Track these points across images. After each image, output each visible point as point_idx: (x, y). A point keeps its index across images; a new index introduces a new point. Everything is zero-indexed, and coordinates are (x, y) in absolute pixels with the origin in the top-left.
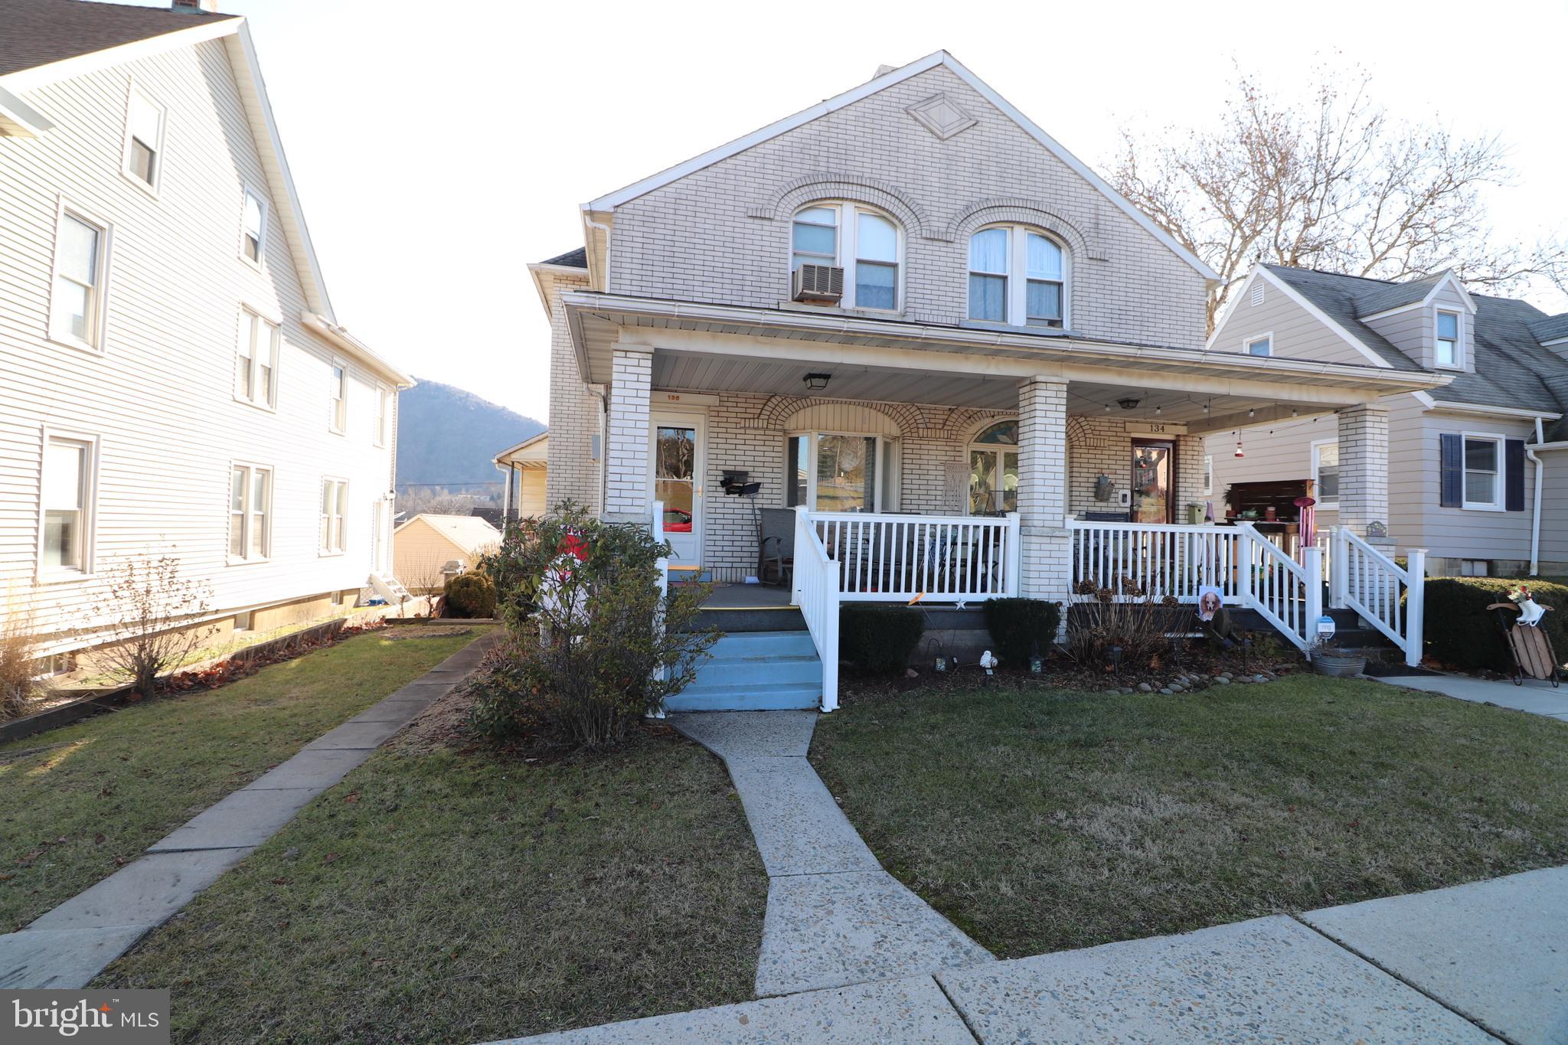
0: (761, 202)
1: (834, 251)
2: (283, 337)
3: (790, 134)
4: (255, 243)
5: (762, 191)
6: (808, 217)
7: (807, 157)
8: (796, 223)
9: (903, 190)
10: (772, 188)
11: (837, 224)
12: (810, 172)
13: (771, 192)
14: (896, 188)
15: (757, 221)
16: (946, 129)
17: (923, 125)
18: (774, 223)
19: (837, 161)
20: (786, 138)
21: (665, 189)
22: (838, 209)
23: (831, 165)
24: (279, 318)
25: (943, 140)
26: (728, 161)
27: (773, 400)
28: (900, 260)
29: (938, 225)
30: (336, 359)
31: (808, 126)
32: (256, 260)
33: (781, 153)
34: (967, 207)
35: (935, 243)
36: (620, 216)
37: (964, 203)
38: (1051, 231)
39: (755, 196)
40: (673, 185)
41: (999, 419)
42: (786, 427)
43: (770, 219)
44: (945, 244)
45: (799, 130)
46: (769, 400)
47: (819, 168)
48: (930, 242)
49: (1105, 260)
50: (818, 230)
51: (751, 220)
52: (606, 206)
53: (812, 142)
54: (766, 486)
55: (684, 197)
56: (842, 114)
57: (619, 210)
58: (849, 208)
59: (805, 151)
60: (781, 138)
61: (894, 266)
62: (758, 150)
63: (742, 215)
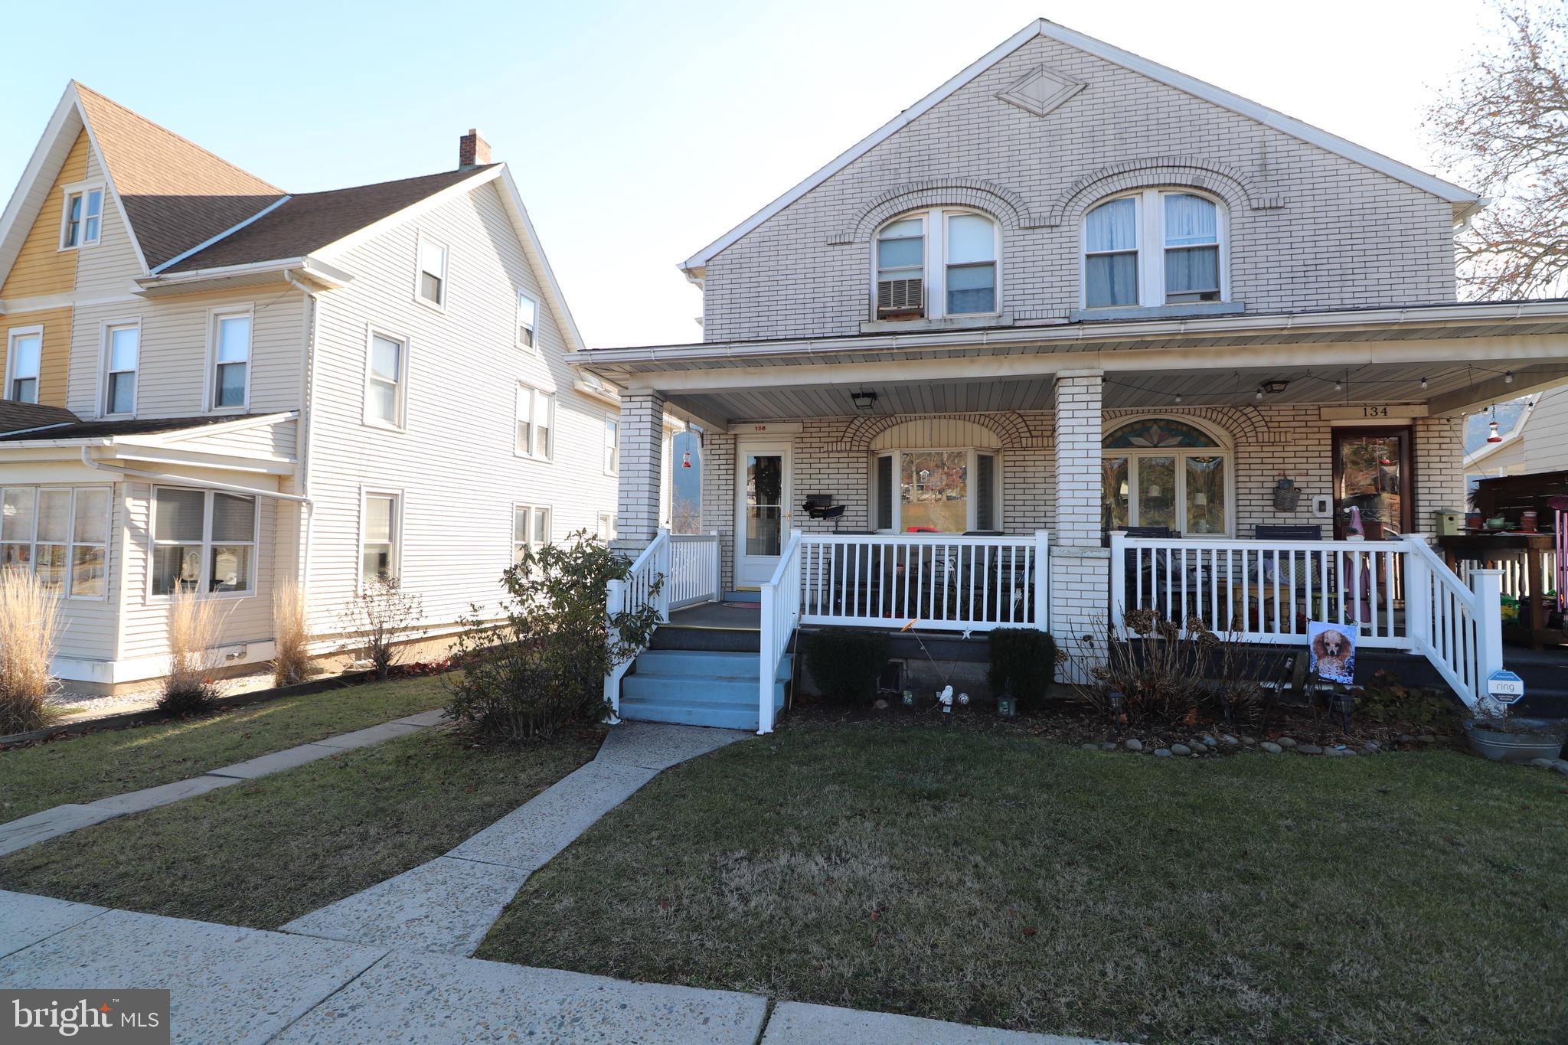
0: (841, 227)
1: (921, 261)
2: (557, 403)
3: (869, 154)
4: (529, 333)
5: (841, 217)
6: (893, 233)
7: (887, 172)
8: (881, 242)
9: (995, 182)
10: (852, 211)
11: (924, 233)
12: (891, 187)
13: (850, 216)
14: (987, 182)
15: (837, 248)
16: (1045, 104)
17: (1019, 107)
18: (854, 246)
19: (920, 169)
20: (864, 159)
21: (751, 235)
22: (925, 218)
23: (912, 175)
24: (553, 388)
25: (1043, 116)
26: (808, 195)
27: (856, 422)
28: (997, 257)
29: (1040, 209)
30: (608, 414)
31: (888, 142)
32: (531, 346)
33: (860, 176)
34: (1076, 183)
35: (1037, 231)
36: (711, 268)
37: (1073, 179)
38: (1196, 187)
39: (835, 223)
40: (757, 230)
42: (872, 447)
43: (849, 243)
44: (1049, 230)
45: (878, 148)
46: (852, 422)
47: (900, 181)
48: (1031, 232)
49: (1277, 208)
50: (903, 243)
51: (831, 248)
52: (700, 262)
53: (892, 156)
54: (850, 508)
55: (767, 239)
56: (924, 120)
57: (711, 263)
58: (936, 214)
59: (885, 167)
60: (860, 160)
61: (992, 264)
62: (837, 178)
63: (822, 244)
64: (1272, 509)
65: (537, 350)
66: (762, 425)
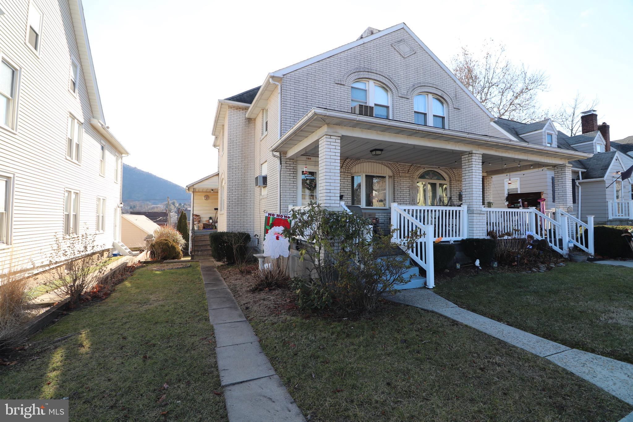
0: (340, 77)
1: (366, 99)
2: (84, 130)
3: (350, 50)
4: (74, 84)
5: (340, 73)
6: (357, 85)
7: (356, 60)
8: (352, 87)
9: (391, 77)
10: (344, 72)
11: (367, 89)
12: (358, 67)
13: (343, 74)
14: (389, 76)
15: (339, 85)
16: (406, 54)
17: (397, 52)
18: (345, 87)
19: (367, 63)
20: (349, 52)
21: (303, 69)
22: (367, 83)
23: (365, 65)
24: (82, 121)
25: (405, 58)
26: (327, 59)
27: (347, 160)
28: (390, 105)
29: (403, 91)
30: (102, 141)
31: (356, 48)
32: (74, 92)
33: (347, 58)
34: (414, 85)
35: (403, 99)
36: (285, 79)
37: (412, 84)
38: (441, 97)
39: (338, 75)
40: (306, 68)
41: (426, 170)
42: (352, 172)
43: (344, 85)
44: (406, 99)
45: (353, 49)
46: (345, 160)
47: (361, 66)
48: (401, 98)
49: (459, 109)
50: (358, 90)
51: (336, 85)
52: (280, 75)
53: (358, 55)
54: (345, 196)
55: (311, 73)
56: (369, 44)
57: (285, 77)
58: (371, 82)
59: (356, 58)
60: (347, 51)
61: (387, 107)
62: (338, 56)
63: (333, 82)
64: (458, 201)
65: (77, 95)
66: (309, 157)
